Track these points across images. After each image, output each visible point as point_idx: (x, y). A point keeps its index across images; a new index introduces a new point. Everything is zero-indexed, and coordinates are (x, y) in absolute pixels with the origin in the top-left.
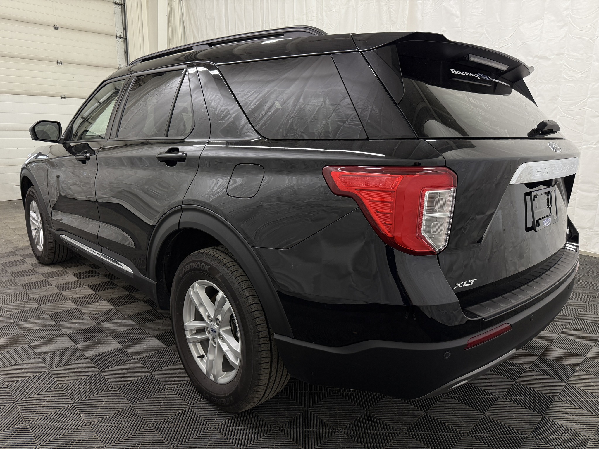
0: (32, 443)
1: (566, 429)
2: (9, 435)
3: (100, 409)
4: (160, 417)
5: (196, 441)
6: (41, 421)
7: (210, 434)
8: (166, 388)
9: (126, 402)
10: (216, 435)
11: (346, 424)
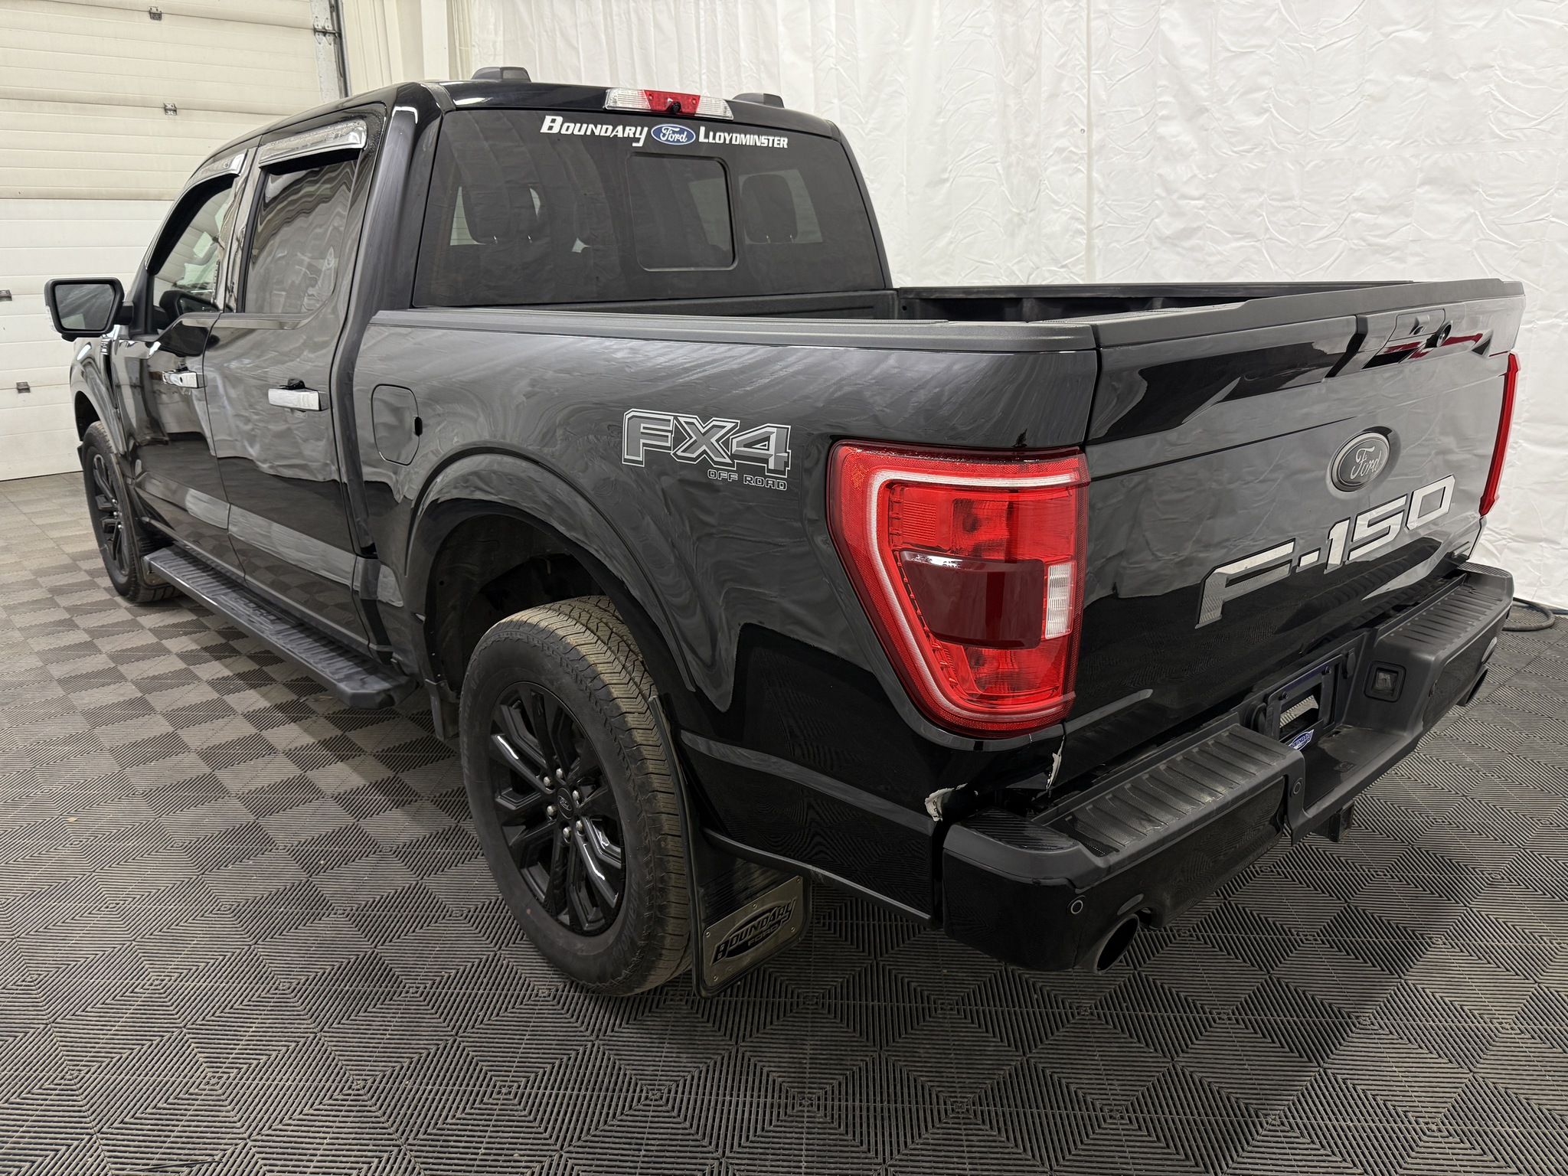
0: (81, 1128)
1: (1373, 1103)
2: (31, 1107)
3: (243, 1043)
4: (383, 1064)
5: (462, 1125)
7: (495, 1107)
8: (404, 987)
9: (308, 1024)
10: (509, 1112)
11: (826, 1084)
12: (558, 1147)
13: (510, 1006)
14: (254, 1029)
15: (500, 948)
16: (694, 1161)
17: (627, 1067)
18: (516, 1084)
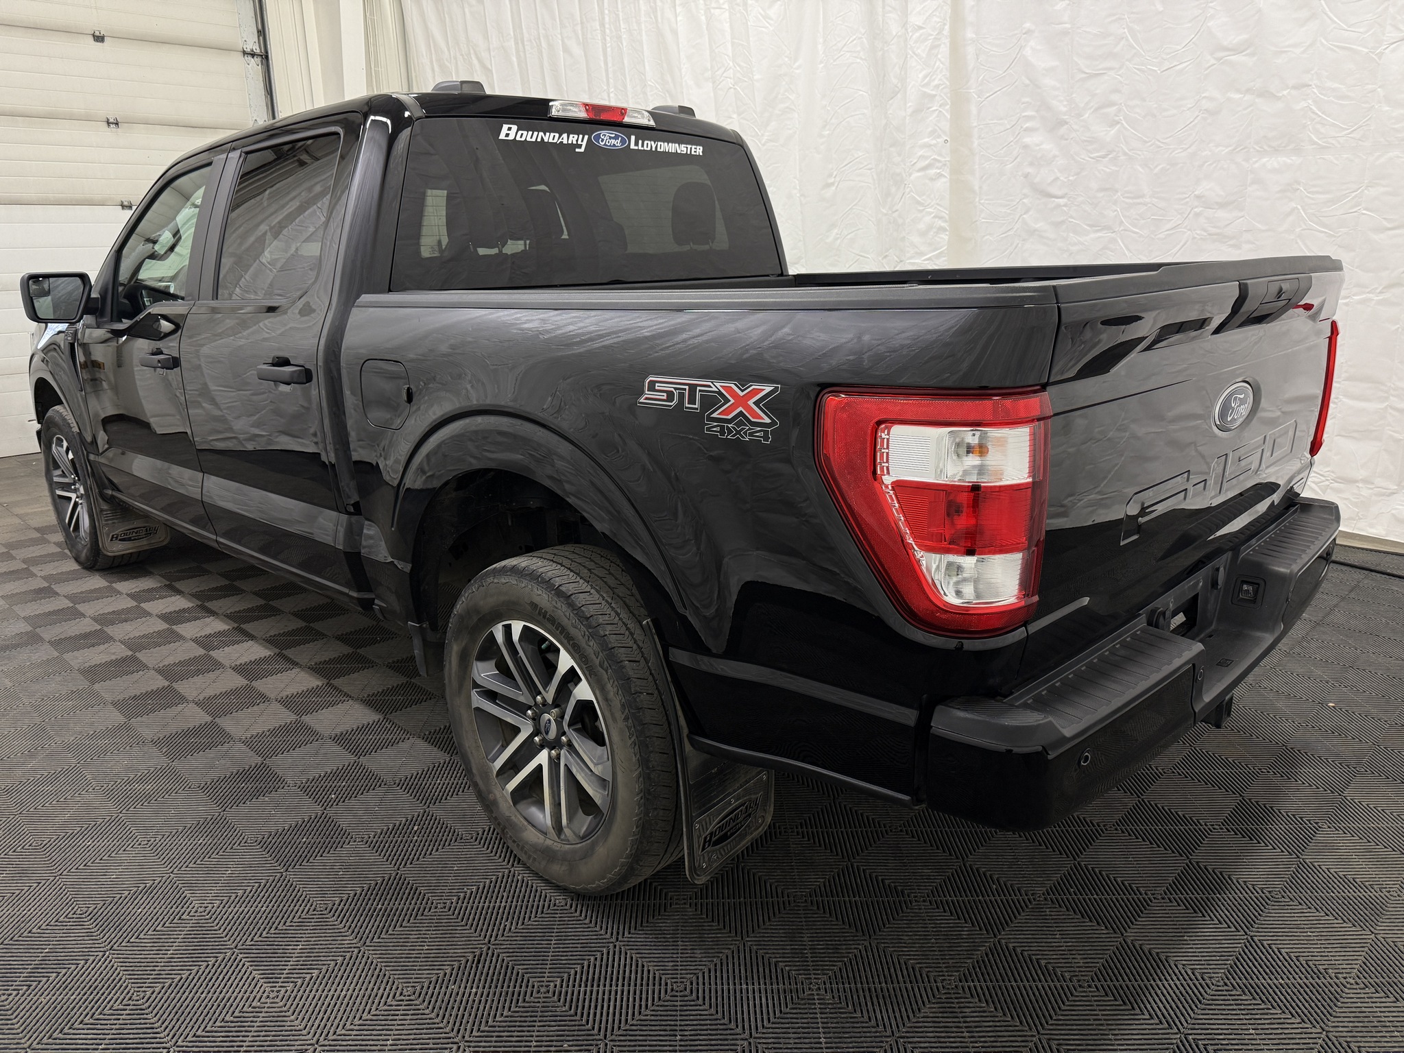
0: (157, 1043)
1: (1298, 963)
2: (106, 1027)
3: (294, 959)
4: (428, 972)
5: (510, 1022)
6: (169, 991)
7: (538, 1005)
8: (432, 904)
9: (349, 940)
10: (550, 1008)
11: (828, 970)
12: (601, 1037)
13: (533, 916)
14: (301, 947)
15: (513, 865)
16: (726, 1042)
17: (649, 964)
18: (552, 984)
